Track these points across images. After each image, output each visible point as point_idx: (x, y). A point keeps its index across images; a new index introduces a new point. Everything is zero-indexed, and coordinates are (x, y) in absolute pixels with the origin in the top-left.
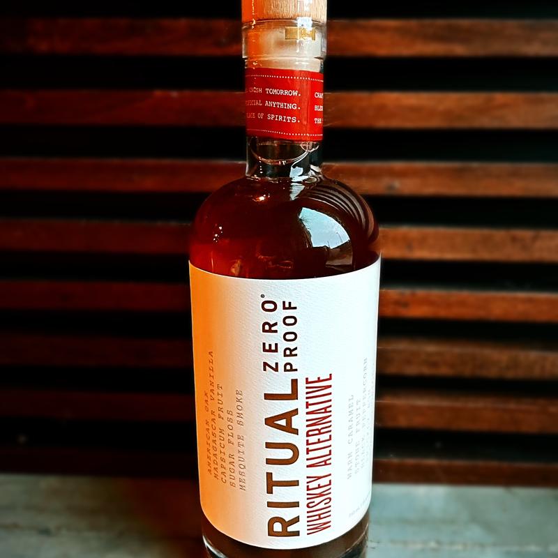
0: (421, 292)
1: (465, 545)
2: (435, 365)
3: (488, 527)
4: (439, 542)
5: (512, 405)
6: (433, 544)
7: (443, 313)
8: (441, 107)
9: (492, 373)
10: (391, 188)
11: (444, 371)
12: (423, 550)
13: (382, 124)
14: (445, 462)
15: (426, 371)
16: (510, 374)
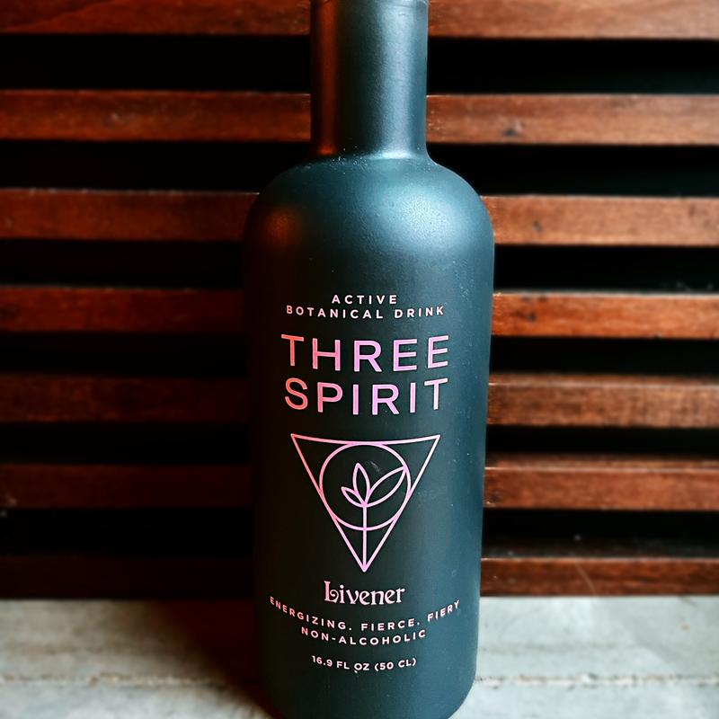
0: (554, 296)
1: (634, 678)
2: (576, 409)
3: (666, 652)
4: (593, 676)
5: (690, 469)
6: (586, 679)
7: (588, 329)
8: (584, 6)
9: (661, 419)
10: (510, 132)
11: (590, 418)
12: (571, 688)
13: (494, 31)
14: (592, 561)
15: (563, 419)
16: (688, 422)
